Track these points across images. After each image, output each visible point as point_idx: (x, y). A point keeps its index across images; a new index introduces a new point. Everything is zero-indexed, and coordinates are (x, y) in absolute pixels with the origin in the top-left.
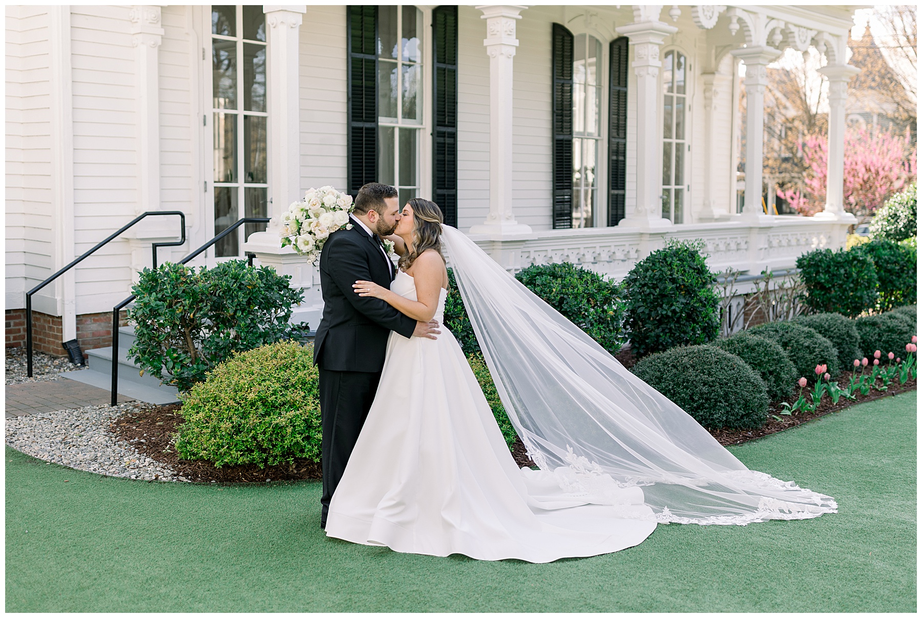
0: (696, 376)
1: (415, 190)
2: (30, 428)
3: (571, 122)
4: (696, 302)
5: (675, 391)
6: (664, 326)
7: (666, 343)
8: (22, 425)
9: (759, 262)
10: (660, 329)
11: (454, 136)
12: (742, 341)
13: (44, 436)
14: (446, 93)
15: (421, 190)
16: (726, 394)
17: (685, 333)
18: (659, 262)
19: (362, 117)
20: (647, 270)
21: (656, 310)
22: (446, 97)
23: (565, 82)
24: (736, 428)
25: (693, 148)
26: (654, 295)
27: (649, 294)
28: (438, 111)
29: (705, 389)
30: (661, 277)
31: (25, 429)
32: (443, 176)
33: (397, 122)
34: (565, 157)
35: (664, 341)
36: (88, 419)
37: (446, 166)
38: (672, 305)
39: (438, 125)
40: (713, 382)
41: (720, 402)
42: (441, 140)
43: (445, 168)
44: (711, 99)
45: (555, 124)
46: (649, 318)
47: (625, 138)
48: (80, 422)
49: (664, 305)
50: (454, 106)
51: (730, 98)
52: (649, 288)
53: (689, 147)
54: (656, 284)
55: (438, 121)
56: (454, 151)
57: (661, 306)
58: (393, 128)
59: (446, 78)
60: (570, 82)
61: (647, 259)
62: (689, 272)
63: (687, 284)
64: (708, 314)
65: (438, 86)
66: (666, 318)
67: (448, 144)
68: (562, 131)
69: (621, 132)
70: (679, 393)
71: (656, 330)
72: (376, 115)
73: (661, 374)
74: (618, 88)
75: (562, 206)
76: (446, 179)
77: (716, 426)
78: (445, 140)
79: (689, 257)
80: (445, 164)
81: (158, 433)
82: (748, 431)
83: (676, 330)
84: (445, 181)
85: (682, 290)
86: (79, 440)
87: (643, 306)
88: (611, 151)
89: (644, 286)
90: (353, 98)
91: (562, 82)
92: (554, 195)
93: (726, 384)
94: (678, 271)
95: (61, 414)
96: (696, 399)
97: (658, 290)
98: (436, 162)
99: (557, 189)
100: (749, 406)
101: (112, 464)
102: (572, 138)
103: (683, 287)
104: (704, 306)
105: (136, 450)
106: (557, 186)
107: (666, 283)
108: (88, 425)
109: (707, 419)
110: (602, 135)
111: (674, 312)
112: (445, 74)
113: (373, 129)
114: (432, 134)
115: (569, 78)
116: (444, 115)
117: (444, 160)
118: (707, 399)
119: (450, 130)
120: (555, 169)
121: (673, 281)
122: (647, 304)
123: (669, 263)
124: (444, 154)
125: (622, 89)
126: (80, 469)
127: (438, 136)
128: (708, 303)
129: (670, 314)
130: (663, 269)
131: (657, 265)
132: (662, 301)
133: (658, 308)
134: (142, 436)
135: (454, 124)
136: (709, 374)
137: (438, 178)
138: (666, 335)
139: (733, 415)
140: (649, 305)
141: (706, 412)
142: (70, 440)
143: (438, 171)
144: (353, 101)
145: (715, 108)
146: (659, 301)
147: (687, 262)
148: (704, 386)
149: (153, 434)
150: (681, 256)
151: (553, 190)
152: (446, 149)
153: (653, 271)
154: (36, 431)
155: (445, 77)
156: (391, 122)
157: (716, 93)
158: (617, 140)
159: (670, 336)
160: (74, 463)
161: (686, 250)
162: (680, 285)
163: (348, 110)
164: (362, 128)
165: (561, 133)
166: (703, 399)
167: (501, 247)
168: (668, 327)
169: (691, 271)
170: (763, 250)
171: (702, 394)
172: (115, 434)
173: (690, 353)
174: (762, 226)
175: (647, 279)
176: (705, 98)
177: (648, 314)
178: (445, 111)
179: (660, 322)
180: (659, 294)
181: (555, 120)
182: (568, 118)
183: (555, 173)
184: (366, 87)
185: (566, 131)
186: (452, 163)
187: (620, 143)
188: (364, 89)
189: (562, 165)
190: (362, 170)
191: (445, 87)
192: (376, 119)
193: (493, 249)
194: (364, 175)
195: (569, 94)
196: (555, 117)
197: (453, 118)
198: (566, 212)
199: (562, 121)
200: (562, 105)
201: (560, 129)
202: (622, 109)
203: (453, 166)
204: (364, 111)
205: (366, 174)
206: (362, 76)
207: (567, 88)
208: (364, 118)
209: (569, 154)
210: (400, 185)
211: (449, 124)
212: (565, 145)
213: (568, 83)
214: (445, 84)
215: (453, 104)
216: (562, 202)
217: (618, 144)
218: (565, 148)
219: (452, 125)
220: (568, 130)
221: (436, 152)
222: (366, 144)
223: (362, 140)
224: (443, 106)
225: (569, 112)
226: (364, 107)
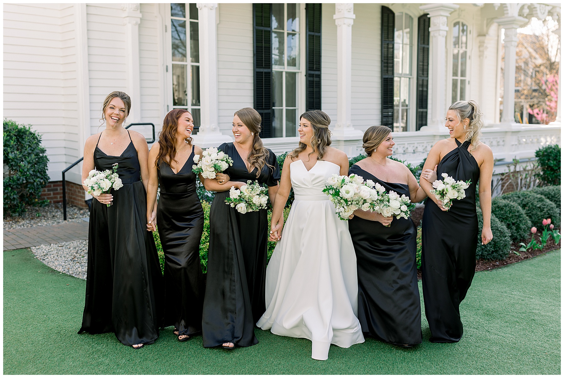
1: (295, 110)
3: (393, 67)
8: (52, 249)
9: (511, 153)
11: (319, 76)
14: (315, 50)
15: (299, 110)
19: (262, 65)
22: (315, 52)
23: (390, 42)
24: (488, 260)
25: (471, 83)
28: (309, 61)
32: (312, 101)
33: (284, 69)
34: (389, 89)
37: (315, 95)
39: (309, 70)
42: (311, 79)
43: (313, 96)
44: (483, 52)
45: (383, 68)
47: (427, 76)
51: (496, 50)
53: (469, 82)
55: (309, 68)
56: (319, 86)
58: (282, 72)
59: (315, 41)
60: (393, 42)
65: (309, 46)
67: (316, 81)
69: (425, 73)
72: (271, 64)
74: (423, 46)
75: (387, 119)
76: (315, 103)
78: (313, 79)
80: (313, 94)
82: (496, 261)
84: (313, 104)
88: (418, 85)
90: (257, 54)
91: (387, 42)
92: (382, 112)
98: (308, 92)
99: (384, 109)
100: (497, 246)
102: (394, 77)
106: (384, 107)
110: (413, 75)
112: (313, 38)
113: (269, 73)
114: (305, 76)
115: (392, 40)
116: (313, 64)
117: (313, 92)
119: (317, 73)
120: (383, 96)
124: (313, 87)
125: (426, 46)
126: (78, 277)
127: (309, 77)
137: (309, 102)
139: (486, 251)
143: (309, 98)
144: (257, 56)
145: (486, 57)
151: (382, 109)
152: (315, 84)
155: (313, 40)
156: (281, 69)
157: (487, 48)
158: (422, 78)
160: (75, 274)
163: (254, 61)
164: (262, 73)
165: (387, 74)
167: (344, 144)
170: (515, 146)
176: (480, 51)
178: (313, 62)
181: (383, 66)
182: (391, 65)
183: (383, 98)
184: (265, 47)
185: (390, 73)
186: (318, 93)
187: (424, 80)
188: (263, 48)
189: (387, 94)
190: (262, 98)
191: (313, 47)
192: (271, 67)
193: (339, 145)
194: (264, 101)
195: (392, 50)
196: (383, 64)
197: (318, 65)
198: (390, 122)
199: (387, 67)
200: (387, 57)
201: (386, 72)
202: (425, 59)
203: (319, 95)
204: (264, 62)
205: (265, 100)
206: (262, 40)
207: (391, 46)
208: (264, 66)
209: (391, 87)
210: (286, 107)
211: (317, 69)
212: (389, 82)
213: (391, 43)
214: (313, 45)
215: (319, 57)
216: (387, 116)
217: (423, 80)
218: (389, 83)
219: (318, 69)
220: (391, 72)
221: (308, 86)
222: (265, 82)
223: (262, 80)
224: (312, 58)
225: (392, 61)
226: (263, 60)
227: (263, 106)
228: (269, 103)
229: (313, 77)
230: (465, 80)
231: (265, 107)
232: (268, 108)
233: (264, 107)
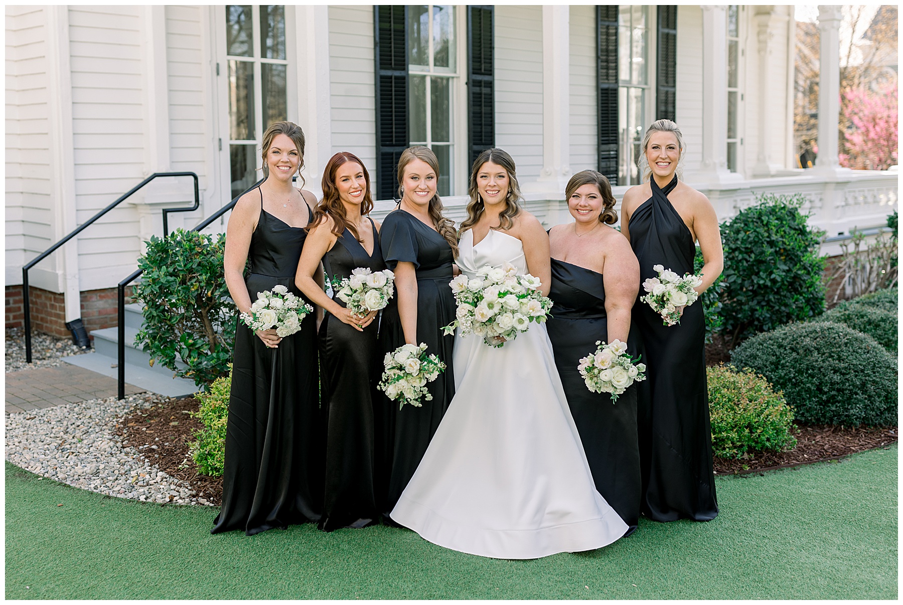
0: (823, 361)
1: (448, 146)
2: (23, 429)
3: (616, 68)
4: (799, 269)
5: (797, 380)
6: (760, 298)
7: (764, 318)
8: (14, 426)
10: (755, 302)
11: (490, 85)
12: (862, 317)
13: (37, 441)
14: (482, 37)
15: (455, 146)
16: (864, 384)
17: (786, 305)
18: (753, 221)
19: (391, 64)
20: (738, 232)
21: (750, 278)
22: (482, 41)
23: (611, 24)
24: (875, 426)
25: (746, 98)
26: (747, 261)
27: (740, 261)
28: (473, 57)
29: (837, 378)
30: (756, 239)
31: (17, 431)
32: (479, 130)
33: (429, 71)
34: (610, 109)
35: (761, 315)
36: (90, 417)
37: (483, 119)
38: (771, 273)
39: (474, 73)
40: (845, 368)
41: (856, 394)
42: (477, 89)
43: (481, 121)
44: (765, 42)
45: (600, 71)
46: (741, 289)
47: (674, 86)
48: (82, 420)
49: (761, 273)
50: (491, 51)
51: (785, 41)
52: (741, 252)
53: (742, 96)
54: (750, 248)
55: (473, 69)
56: (491, 102)
57: (757, 274)
58: (424, 77)
59: (482, 20)
60: (615, 24)
61: (736, 219)
62: (789, 234)
63: (789, 247)
64: (814, 283)
65: (473, 30)
66: (762, 289)
67: (485, 94)
68: (607, 79)
69: (670, 80)
70: (802, 383)
71: (750, 303)
72: (406, 62)
73: (777, 358)
74: (666, 31)
75: (608, 163)
76: (483, 134)
77: (852, 423)
78: (481, 90)
79: (788, 216)
80: (481, 117)
81: (173, 437)
82: (889, 429)
83: (775, 303)
84: (481, 136)
85: (782, 255)
86: (79, 445)
87: (735, 274)
88: (659, 101)
89: (734, 250)
90: (380, 42)
91: (607, 23)
92: (599, 151)
93: (862, 371)
94: (777, 232)
95: (59, 411)
96: (826, 390)
97: (753, 256)
98: (471, 115)
99: (603, 144)
100: (891, 398)
101: (117, 479)
102: (618, 87)
103: (782, 251)
104: (809, 273)
105: (147, 460)
106: (602, 140)
107: (763, 247)
108: (90, 425)
109: (840, 415)
110: (649, 82)
111: (774, 281)
112: (480, 15)
113: (403, 78)
114: (467, 84)
115: (614, 20)
116: (480, 62)
117: (481, 113)
118: (838, 390)
119: (486, 78)
120: (600, 122)
121: (772, 244)
122: (739, 272)
123: (765, 222)
124: (480, 105)
125: (672, 32)
126: (78, 486)
127: (474, 86)
128: (812, 270)
129: (769, 284)
130: (758, 230)
131: (751, 226)
132: (758, 268)
133: (753, 277)
134: (153, 441)
135: (490, 72)
136: (840, 359)
137: (474, 132)
138: (763, 309)
139: (873, 410)
140: (741, 273)
141: (839, 407)
142: (68, 446)
143: (474, 124)
144: (381, 47)
145: (771, 52)
146: (755, 268)
147: (786, 220)
148: (834, 373)
149: (167, 438)
150: (779, 214)
151: (598, 145)
152: (483, 100)
153: (746, 233)
154: (30, 433)
155: (480, 19)
156: (422, 71)
157: (771, 35)
158: (666, 89)
159: (768, 310)
160: (71, 479)
161: (784, 208)
162: (780, 249)
163: (375, 57)
164: (391, 77)
165: (606, 81)
166: (834, 390)
167: (558, 208)
168: (766, 299)
169: (792, 232)
170: (840, 208)
171: (832, 384)
172: (122, 438)
173: (811, 333)
174: (840, 180)
175: (739, 242)
176: (759, 41)
177: (740, 284)
178: (480, 58)
179: (755, 293)
180: (755, 260)
181: (599, 67)
182: (613, 65)
183: (600, 125)
184: (395, 31)
185: (612, 79)
186: (490, 116)
187: (669, 92)
188: (392, 32)
189: (607, 117)
190: (392, 124)
191: (480, 31)
192: (406, 67)
193: (549, 210)
194: (394, 130)
195: (614, 38)
196: (600, 64)
197: (489, 65)
198: (612, 169)
199: (607, 68)
200: (607, 51)
201: (605, 77)
202: (671, 54)
203: (490, 119)
204: (393, 58)
205: (396, 129)
206: (390, 18)
207: (612, 31)
208: (393, 66)
209: (614, 105)
210: (432, 141)
211: (486, 72)
212: (610, 95)
213: (613, 26)
214: (480, 27)
215: (489, 50)
216: (608, 158)
217: (667, 93)
218: (610, 98)
219: (489, 73)
220: (614, 78)
221: (471, 103)
222: (395, 95)
223: (391, 91)
224: (479, 52)
225: (614, 58)
226: (393, 54)
227: (392, 141)
228: (403, 134)
229: (480, 86)
230: (735, 93)
231: (396, 141)
232: (402, 143)
233: (394, 143)
